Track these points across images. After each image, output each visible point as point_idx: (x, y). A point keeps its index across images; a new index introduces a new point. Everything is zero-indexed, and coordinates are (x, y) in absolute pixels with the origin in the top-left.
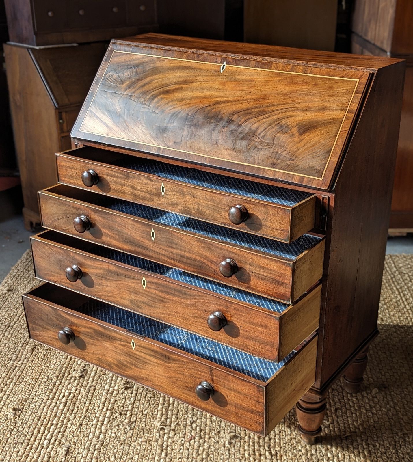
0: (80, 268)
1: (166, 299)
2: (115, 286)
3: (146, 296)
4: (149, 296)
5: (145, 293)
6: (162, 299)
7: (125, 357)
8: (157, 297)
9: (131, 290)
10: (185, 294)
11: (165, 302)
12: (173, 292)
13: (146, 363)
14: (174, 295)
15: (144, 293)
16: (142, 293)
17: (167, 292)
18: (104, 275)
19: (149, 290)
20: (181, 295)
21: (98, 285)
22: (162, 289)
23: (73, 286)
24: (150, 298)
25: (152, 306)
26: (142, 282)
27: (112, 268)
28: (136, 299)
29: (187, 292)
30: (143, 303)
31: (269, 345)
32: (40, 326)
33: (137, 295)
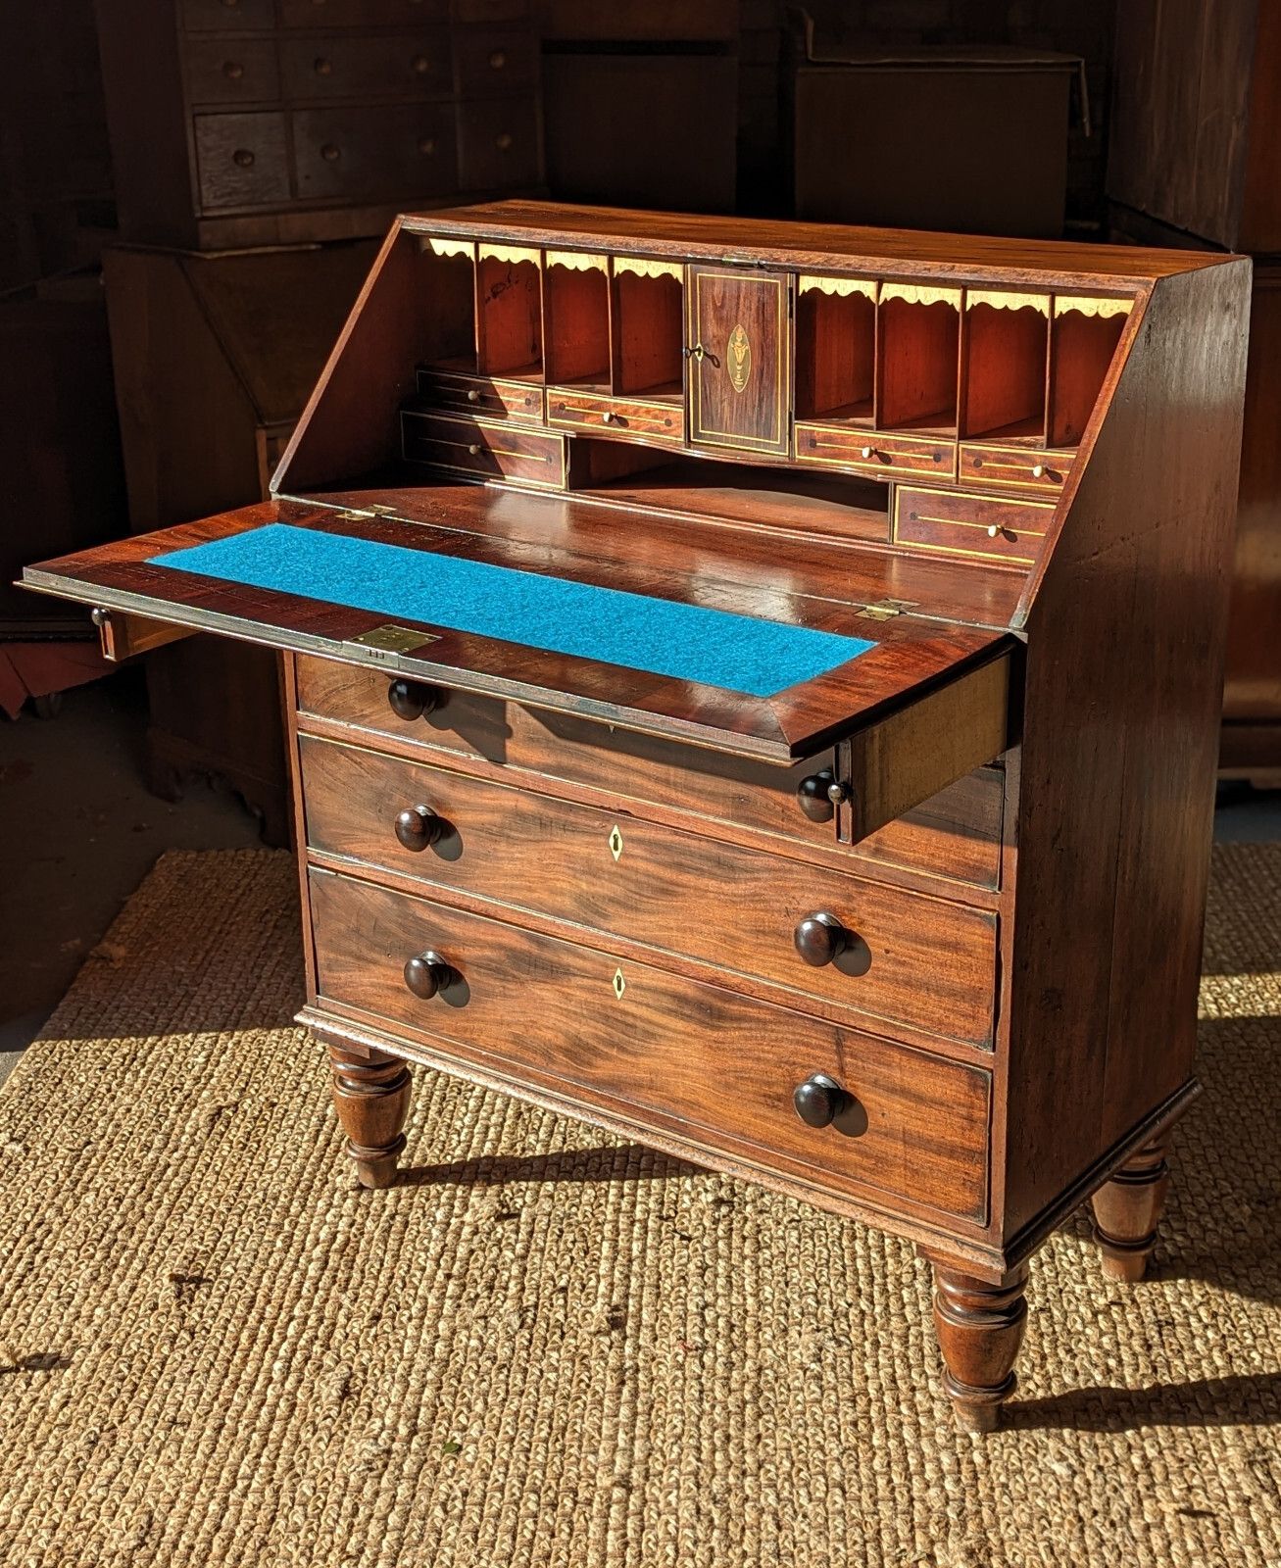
0: (436, 811)
1: (678, 885)
2: (535, 856)
3: (621, 882)
4: (628, 879)
5: (620, 874)
6: (665, 886)
7: (592, 1023)
8: (653, 882)
9: (577, 866)
10: (731, 867)
11: (673, 894)
12: (697, 863)
13: (653, 1035)
14: (701, 872)
15: (615, 873)
16: (609, 873)
17: (678, 866)
18: (502, 826)
19: (630, 862)
20: (718, 872)
21: (486, 857)
22: (667, 858)
23: (413, 865)
24: (632, 887)
25: (637, 910)
26: (612, 841)
27: (527, 805)
28: (593, 889)
29: (736, 862)
30: (611, 900)
31: (967, 998)
32: (351, 954)
33: (595, 880)
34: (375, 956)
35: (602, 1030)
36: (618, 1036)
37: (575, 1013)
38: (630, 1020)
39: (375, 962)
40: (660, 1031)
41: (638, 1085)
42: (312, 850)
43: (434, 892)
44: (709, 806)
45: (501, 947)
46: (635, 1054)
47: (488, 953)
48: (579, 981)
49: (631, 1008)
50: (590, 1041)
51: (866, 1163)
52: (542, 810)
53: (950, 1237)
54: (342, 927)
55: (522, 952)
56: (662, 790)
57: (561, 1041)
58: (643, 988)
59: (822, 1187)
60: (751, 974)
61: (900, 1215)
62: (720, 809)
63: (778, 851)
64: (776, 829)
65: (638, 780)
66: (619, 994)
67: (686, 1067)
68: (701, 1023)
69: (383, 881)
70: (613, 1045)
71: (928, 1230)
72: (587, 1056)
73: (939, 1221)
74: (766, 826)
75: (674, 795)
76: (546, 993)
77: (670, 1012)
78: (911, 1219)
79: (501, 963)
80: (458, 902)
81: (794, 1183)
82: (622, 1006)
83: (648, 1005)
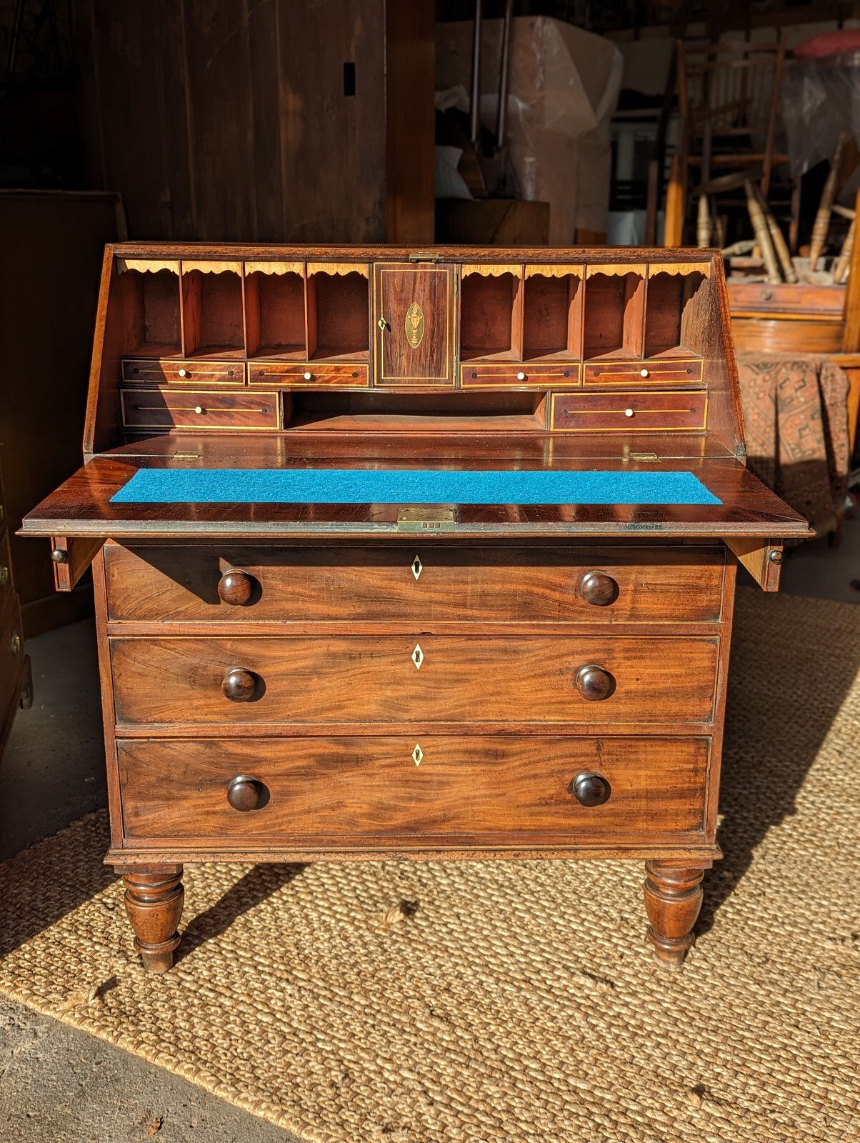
0: (252, 670)
1: (470, 674)
2: (344, 683)
3: (422, 683)
4: (429, 680)
5: (422, 677)
6: (460, 677)
8: (450, 677)
9: (384, 681)
10: (516, 652)
11: (467, 681)
12: (488, 656)
13: (448, 783)
14: (490, 661)
15: (417, 678)
16: (411, 679)
17: (473, 661)
18: (315, 667)
19: (431, 667)
20: (506, 657)
21: (299, 692)
22: (461, 658)
23: (226, 715)
24: (432, 684)
25: (435, 699)
26: (414, 657)
27: (340, 646)
28: (396, 694)
29: (520, 648)
30: (413, 698)
31: (696, 694)
32: (159, 798)
33: (399, 687)
34: (184, 793)
35: (402, 791)
36: (414, 792)
37: (379, 786)
38: (427, 778)
39: (185, 798)
40: (453, 779)
41: (433, 822)
42: (121, 728)
43: (247, 731)
44: (499, 614)
45: (310, 756)
46: (431, 801)
47: (298, 763)
48: (383, 762)
49: (429, 769)
50: (392, 802)
51: (618, 820)
52: (351, 648)
53: (680, 849)
54: (152, 779)
55: (332, 755)
56: (460, 611)
57: (365, 809)
58: (438, 753)
59: (585, 846)
60: (530, 720)
61: (644, 846)
62: (509, 614)
63: (554, 632)
64: (553, 618)
65: (439, 609)
66: (418, 763)
67: (475, 797)
68: (487, 763)
69: (195, 734)
70: (411, 799)
71: (664, 849)
72: (388, 814)
73: (670, 841)
74: (546, 618)
75: (469, 612)
76: (351, 778)
77: (462, 763)
78: (651, 846)
79: (310, 767)
80: (270, 732)
81: (563, 850)
82: (422, 769)
83: (443, 764)
